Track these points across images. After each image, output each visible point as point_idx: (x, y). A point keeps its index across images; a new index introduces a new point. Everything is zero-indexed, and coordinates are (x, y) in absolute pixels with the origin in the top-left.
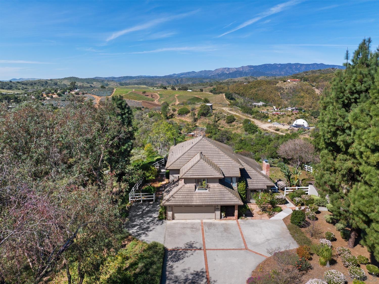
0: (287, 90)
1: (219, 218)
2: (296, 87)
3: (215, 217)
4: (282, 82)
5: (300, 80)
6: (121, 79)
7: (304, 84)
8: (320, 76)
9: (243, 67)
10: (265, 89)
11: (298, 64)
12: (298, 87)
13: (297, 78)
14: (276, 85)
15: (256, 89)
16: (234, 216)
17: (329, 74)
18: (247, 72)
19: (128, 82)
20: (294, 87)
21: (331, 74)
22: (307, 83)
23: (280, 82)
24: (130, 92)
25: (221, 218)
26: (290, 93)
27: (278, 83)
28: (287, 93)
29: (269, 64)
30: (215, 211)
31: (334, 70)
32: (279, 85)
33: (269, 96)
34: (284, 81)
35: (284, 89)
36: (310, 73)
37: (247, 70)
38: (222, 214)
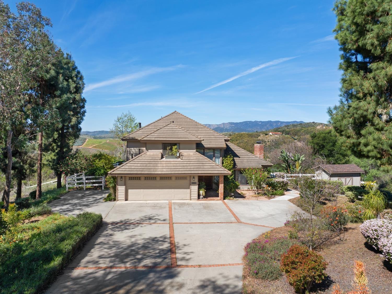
0: (269, 142)
1: (197, 198)
2: (278, 140)
3: (191, 197)
4: (264, 135)
5: (282, 133)
6: (95, 133)
7: (286, 137)
8: (302, 130)
9: (224, 124)
10: (246, 142)
11: (278, 122)
12: (280, 140)
13: (278, 132)
14: (257, 138)
15: (238, 142)
16: (218, 197)
17: (310, 128)
18: (228, 128)
19: (103, 136)
20: (276, 140)
21: (312, 128)
22: (289, 136)
23: (262, 135)
24: (104, 142)
25: (199, 198)
26: (273, 146)
27: (259, 136)
28: (269, 146)
29: (250, 121)
30: (190, 185)
31: (315, 124)
32: (261, 138)
33: (251, 149)
34: (266, 135)
35: (266, 142)
36: (291, 127)
37: (228, 127)
38: (201, 192)
